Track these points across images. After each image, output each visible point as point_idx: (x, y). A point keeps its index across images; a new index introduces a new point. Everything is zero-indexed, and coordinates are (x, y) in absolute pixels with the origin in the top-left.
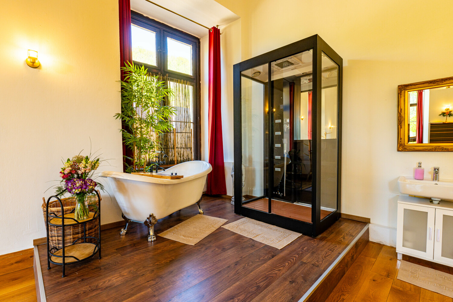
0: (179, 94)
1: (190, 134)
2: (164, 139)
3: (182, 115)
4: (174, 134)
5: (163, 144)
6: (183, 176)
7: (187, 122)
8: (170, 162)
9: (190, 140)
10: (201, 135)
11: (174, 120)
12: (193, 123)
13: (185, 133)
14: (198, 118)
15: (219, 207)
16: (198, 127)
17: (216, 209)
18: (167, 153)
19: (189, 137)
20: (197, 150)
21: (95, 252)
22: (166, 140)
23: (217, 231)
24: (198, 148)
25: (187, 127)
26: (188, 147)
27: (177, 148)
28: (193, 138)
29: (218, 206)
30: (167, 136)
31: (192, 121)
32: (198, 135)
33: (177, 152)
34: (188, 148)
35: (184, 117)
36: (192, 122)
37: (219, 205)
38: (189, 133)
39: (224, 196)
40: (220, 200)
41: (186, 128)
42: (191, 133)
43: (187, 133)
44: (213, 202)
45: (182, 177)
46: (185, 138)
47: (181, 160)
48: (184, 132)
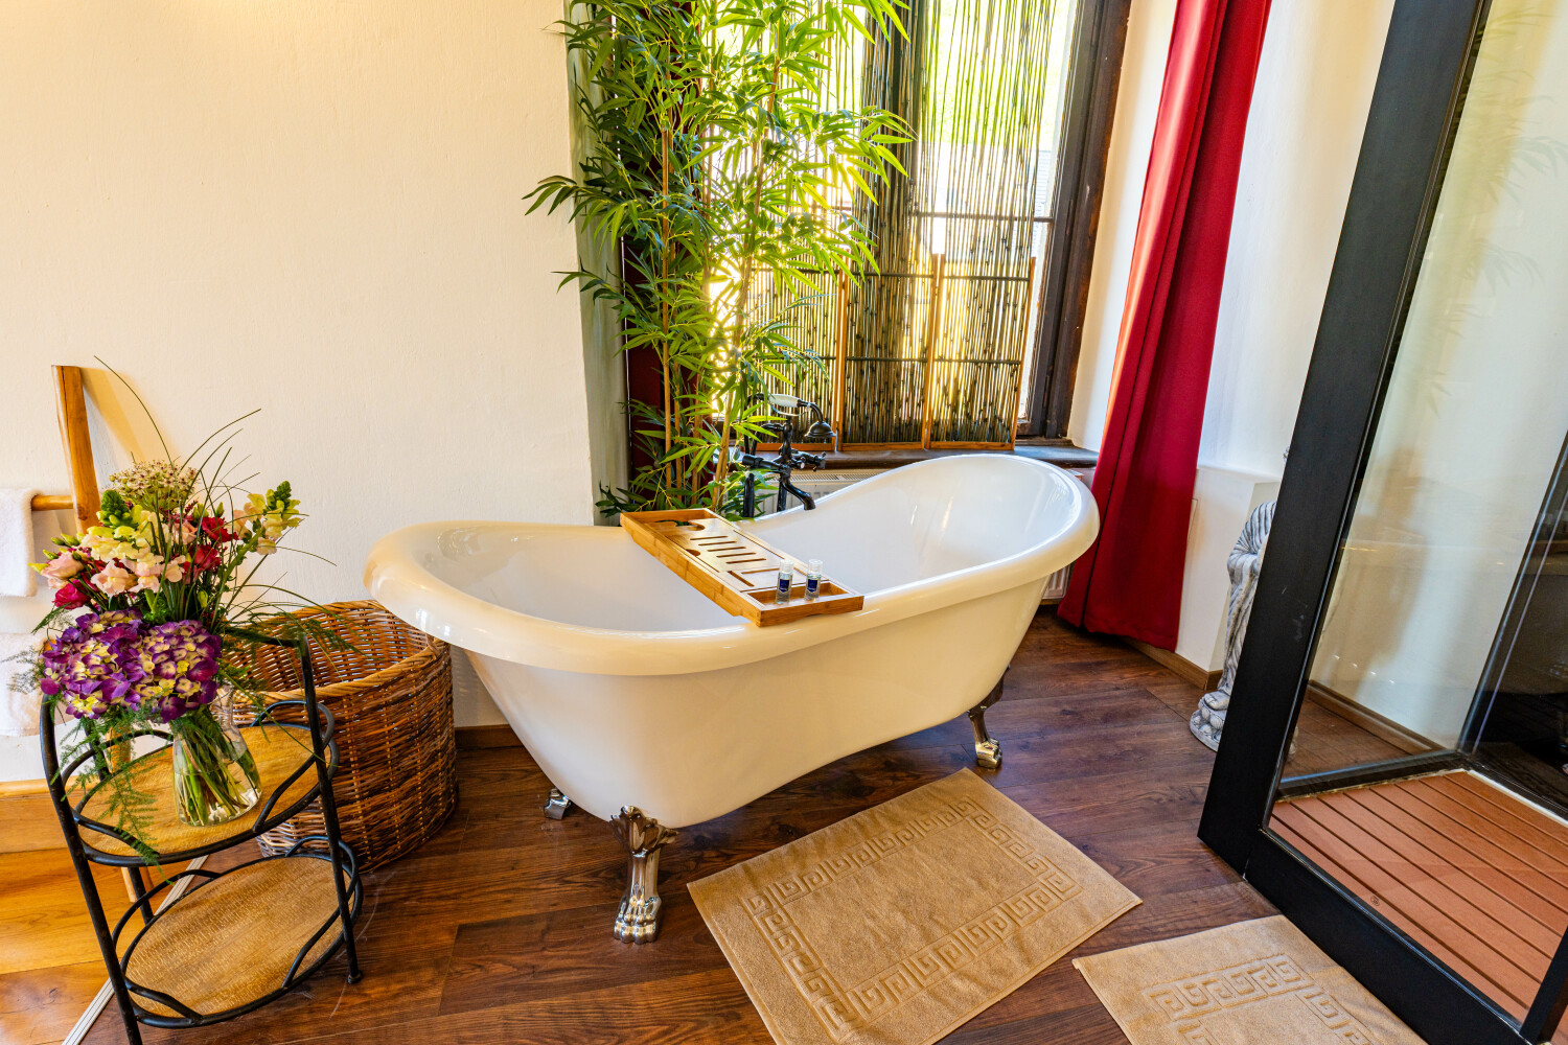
0: (987, 45)
1: (1023, 285)
2: (878, 315)
3: (989, 175)
4: (933, 285)
5: (870, 341)
6: (861, 598)
7: (1011, 219)
8: (898, 428)
9: (1014, 318)
10: (1087, 292)
11: (941, 207)
12: (1050, 221)
13: (995, 278)
14: (1084, 189)
15: (1107, 739)
16: (1077, 243)
17: (1085, 752)
18: (887, 383)
19: (1015, 306)
20: (1052, 374)
21: (298, 974)
22: (889, 320)
23: (1033, 1007)
24: (1060, 363)
25: (1008, 249)
26: (999, 355)
27: (941, 359)
28: (1041, 306)
29: (1104, 730)
30: (895, 297)
31: (1044, 209)
32: (1070, 290)
33: (938, 381)
34: (998, 362)
35: (1001, 188)
36: (1047, 214)
37: (1109, 717)
38: (1018, 279)
39: (1158, 654)
40: (1129, 676)
41: (1003, 254)
42: (1029, 280)
43: (1007, 279)
44: (1082, 681)
45: (856, 604)
46: (990, 311)
47: (954, 423)
48: (991, 273)
